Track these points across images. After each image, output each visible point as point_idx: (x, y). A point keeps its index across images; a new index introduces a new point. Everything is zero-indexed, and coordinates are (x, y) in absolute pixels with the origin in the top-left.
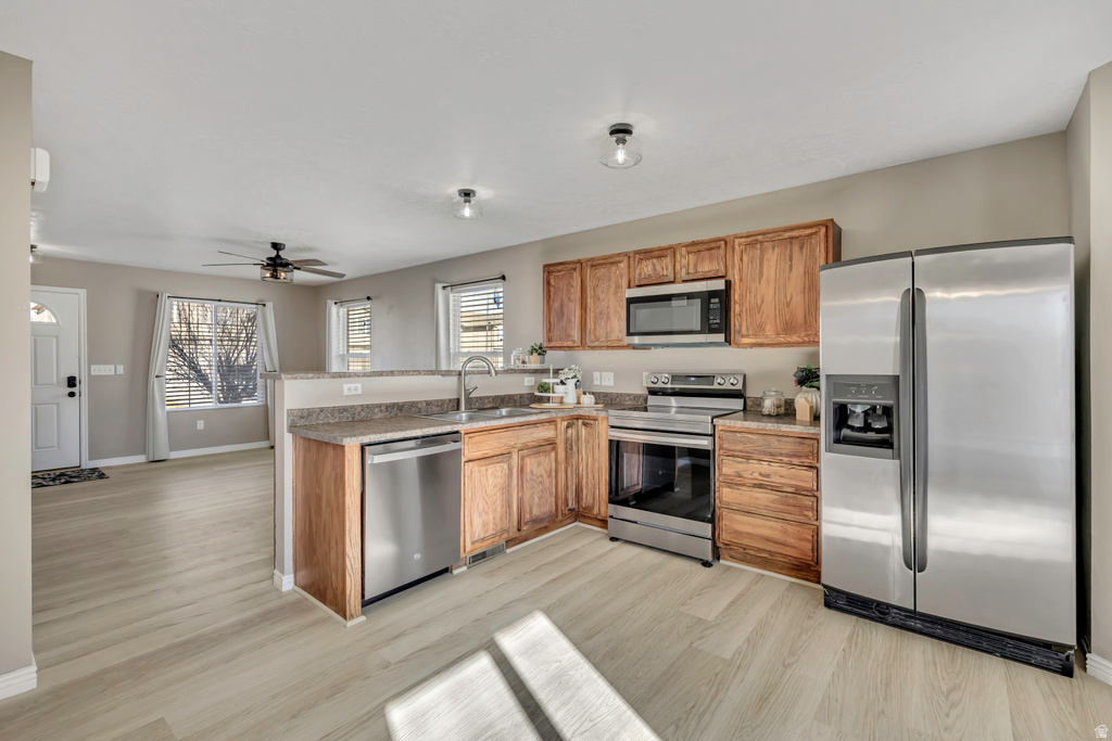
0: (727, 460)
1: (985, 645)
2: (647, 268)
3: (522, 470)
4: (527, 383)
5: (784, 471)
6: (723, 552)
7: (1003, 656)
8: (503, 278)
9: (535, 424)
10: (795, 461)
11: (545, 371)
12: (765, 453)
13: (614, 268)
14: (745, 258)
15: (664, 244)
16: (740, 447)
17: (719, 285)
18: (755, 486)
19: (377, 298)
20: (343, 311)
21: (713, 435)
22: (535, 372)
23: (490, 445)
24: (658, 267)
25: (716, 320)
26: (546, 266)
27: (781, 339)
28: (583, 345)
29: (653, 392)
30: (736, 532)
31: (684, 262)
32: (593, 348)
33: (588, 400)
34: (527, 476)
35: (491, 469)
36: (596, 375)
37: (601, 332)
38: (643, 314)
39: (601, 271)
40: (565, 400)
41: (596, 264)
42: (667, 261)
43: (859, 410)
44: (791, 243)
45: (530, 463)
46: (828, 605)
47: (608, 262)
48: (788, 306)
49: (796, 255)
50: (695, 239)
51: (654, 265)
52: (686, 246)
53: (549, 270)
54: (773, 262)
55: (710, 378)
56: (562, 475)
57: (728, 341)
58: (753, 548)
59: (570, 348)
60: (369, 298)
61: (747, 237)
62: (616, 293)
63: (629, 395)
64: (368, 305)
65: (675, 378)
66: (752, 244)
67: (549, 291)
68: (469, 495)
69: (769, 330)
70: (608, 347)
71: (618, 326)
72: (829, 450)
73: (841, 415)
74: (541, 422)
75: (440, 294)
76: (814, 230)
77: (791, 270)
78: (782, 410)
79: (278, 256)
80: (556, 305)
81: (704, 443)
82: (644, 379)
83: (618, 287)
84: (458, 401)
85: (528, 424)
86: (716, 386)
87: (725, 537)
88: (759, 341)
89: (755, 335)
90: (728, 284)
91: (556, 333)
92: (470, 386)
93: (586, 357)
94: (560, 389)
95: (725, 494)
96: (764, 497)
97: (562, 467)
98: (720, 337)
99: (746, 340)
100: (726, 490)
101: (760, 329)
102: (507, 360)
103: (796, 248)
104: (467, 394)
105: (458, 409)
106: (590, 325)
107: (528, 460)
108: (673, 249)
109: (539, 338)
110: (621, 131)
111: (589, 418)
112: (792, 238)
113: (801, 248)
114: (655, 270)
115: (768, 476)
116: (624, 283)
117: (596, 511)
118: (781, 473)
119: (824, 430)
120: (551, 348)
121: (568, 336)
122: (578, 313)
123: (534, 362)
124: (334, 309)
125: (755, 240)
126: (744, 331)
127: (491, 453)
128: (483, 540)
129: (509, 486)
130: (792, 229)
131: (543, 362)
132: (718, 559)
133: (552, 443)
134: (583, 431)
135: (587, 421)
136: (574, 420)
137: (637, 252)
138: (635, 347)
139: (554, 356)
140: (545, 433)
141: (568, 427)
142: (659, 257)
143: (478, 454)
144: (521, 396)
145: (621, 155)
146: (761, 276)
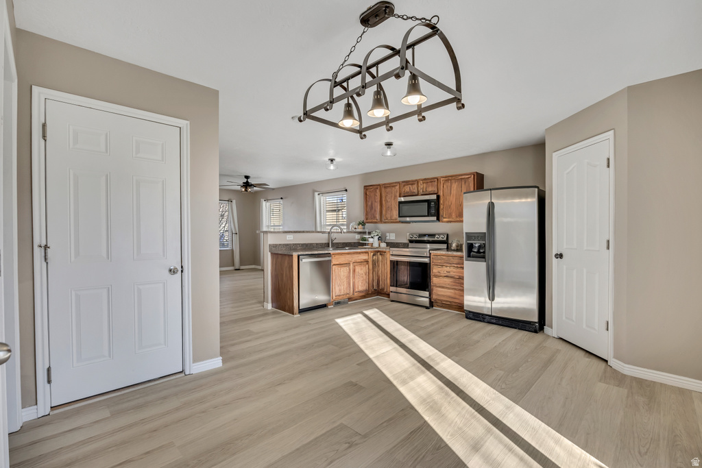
0: (435, 267)
1: (514, 325)
2: (407, 189)
3: (354, 271)
4: (357, 237)
5: (455, 270)
6: (434, 304)
7: (519, 329)
8: (346, 190)
9: (360, 253)
10: (459, 266)
11: (365, 233)
12: (448, 263)
13: (394, 188)
14: (445, 186)
15: (414, 179)
16: (440, 261)
17: (434, 197)
18: (445, 276)
19: (285, 198)
20: (268, 204)
21: (430, 257)
22: (360, 233)
23: (342, 260)
24: (412, 189)
25: (433, 211)
26: (365, 186)
27: (458, 219)
28: (381, 221)
29: (411, 241)
30: (438, 295)
31: (422, 187)
32: (385, 223)
33: (383, 245)
34: (357, 273)
35: (342, 269)
36: (388, 234)
37: (388, 216)
38: (405, 208)
39: (388, 190)
40: (374, 245)
41: (386, 186)
42: (415, 186)
43: (477, 245)
44: (461, 181)
45: (358, 269)
46: (467, 318)
47: (391, 185)
49: (463, 186)
50: (426, 177)
51: (410, 187)
52: (422, 180)
53: (366, 188)
54: (455, 188)
55: (433, 235)
56: (371, 275)
57: (438, 219)
58: (444, 301)
59: (376, 223)
60: (282, 198)
61: (446, 177)
62: (394, 199)
63: (401, 242)
64: (281, 201)
65: (421, 235)
66: (447, 180)
67: (366, 197)
68: (334, 278)
69: (453, 216)
70: (392, 222)
71: (395, 213)
72: (467, 260)
73: (470, 247)
74: (362, 253)
75: (317, 197)
76: (467, 176)
77: (461, 192)
78: (459, 248)
79: (247, 181)
80: (369, 204)
81: (426, 260)
83: (395, 196)
84: (328, 244)
85: (357, 253)
86: (436, 239)
87: (434, 297)
88: (450, 220)
89: (449, 218)
90: (438, 197)
91: (369, 216)
92: (333, 238)
93: (383, 227)
94: (371, 240)
95: (434, 280)
96: (448, 281)
97: (371, 272)
98: (435, 218)
99: (445, 220)
100: (434, 279)
101: (450, 216)
102: (348, 228)
103: (463, 183)
104: (332, 241)
105: (328, 247)
106: (384, 212)
107: (357, 267)
108: (417, 181)
109: (362, 218)
110: (389, 145)
111: (383, 252)
112: (462, 179)
113: (465, 183)
114: (410, 189)
115: (449, 272)
116: (398, 194)
117: (385, 290)
118: (453, 271)
119: (464, 253)
120: (367, 223)
121: (375, 217)
122: (379, 207)
123: (360, 229)
124: (264, 203)
125: (449, 179)
126: (444, 216)
127: (342, 263)
128: (339, 296)
129: (350, 276)
130: (462, 175)
131: (364, 228)
132: (433, 307)
133: (367, 262)
134: (380, 257)
135: (382, 253)
136: (375, 253)
137: (403, 182)
138: (403, 222)
139: (369, 227)
140: (364, 257)
141: (373, 255)
142: (412, 184)
143: (337, 263)
144: (354, 243)
145: (389, 153)
146: (451, 193)
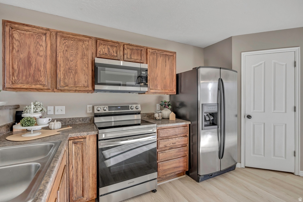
2: (104, 49)
12: (174, 135)
13: (81, 43)
14: (151, 58)
18: (170, 149)
24: (111, 51)
27: (163, 91)
28: (55, 87)
31: (126, 52)
32: (62, 91)
36: (50, 108)
37: (69, 81)
39: (70, 42)
41: (66, 36)
42: (117, 49)
44: (166, 56)
48: (165, 79)
49: (167, 61)
50: (131, 43)
51: (109, 49)
52: (127, 45)
54: (160, 62)
55: (127, 107)
59: (37, 90)
61: (152, 49)
63: (79, 118)
65: (110, 108)
66: (153, 53)
69: (159, 87)
70: (76, 91)
71: (84, 78)
76: (171, 54)
77: (166, 66)
82: (88, 109)
83: (84, 55)
86: (130, 110)
88: (156, 91)
89: (155, 89)
96: (174, 152)
99: (152, 91)
101: (156, 87)
103: (167, 59)
106: (60, 75)
108: (119, 44)
113: (169, 59)
114: (109, 51)
115: (175, 143)
116: (90, 54)
118: (179, 141)
120: (13, 89)
121: (36, 81)
130: (166, 52)
142: (112, 46)
146: (157, 66)
